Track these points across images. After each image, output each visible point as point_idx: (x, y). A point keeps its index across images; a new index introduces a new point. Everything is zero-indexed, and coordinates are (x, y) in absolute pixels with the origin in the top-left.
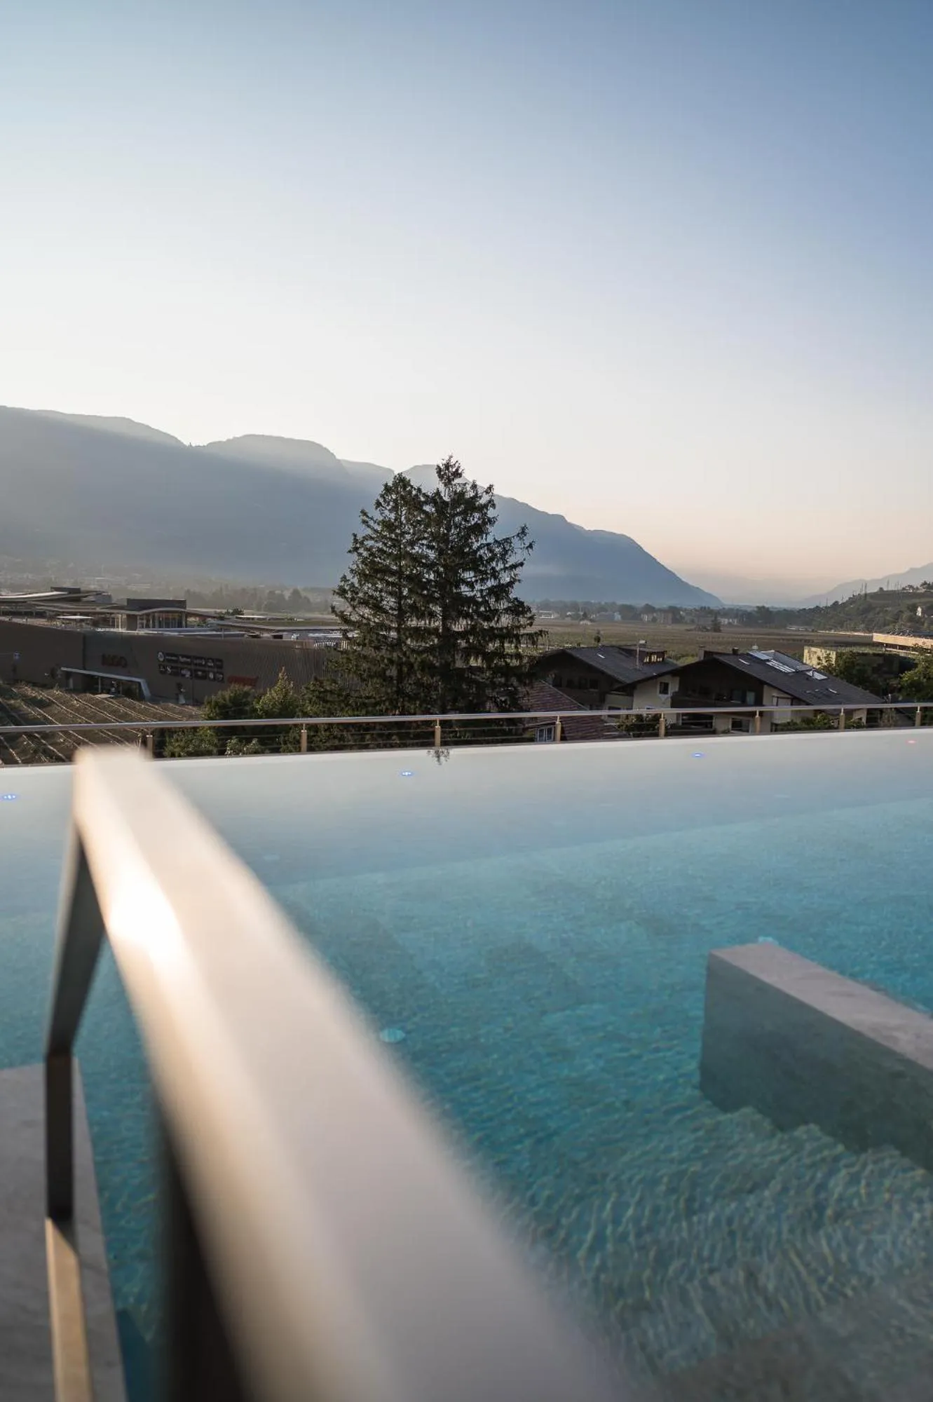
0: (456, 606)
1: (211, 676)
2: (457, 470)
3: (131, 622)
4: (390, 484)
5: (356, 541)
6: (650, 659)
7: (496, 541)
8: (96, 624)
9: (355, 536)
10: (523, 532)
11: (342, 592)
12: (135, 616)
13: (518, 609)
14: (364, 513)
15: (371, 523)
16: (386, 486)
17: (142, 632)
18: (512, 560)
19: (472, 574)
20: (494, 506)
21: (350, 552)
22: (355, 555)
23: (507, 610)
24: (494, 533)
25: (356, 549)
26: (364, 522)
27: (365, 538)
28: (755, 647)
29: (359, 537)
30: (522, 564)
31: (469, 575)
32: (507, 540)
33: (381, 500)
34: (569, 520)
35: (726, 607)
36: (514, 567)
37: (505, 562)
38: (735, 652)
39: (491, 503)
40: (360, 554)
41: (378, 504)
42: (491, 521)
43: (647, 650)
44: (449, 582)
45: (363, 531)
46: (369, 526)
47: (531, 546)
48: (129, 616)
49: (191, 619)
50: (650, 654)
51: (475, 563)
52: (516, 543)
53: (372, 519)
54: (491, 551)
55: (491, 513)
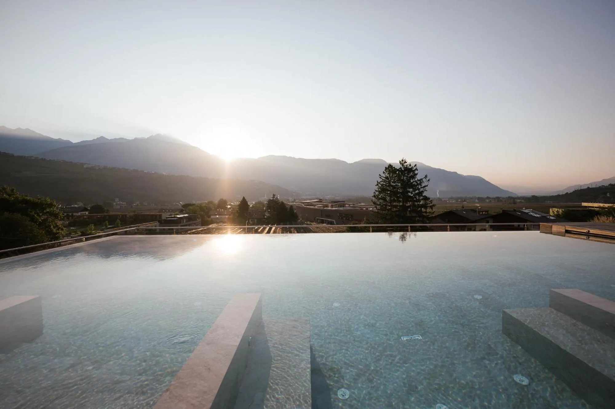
0: (407, 198)
1: (350, 219)
2: (405, 161)
3: (332, 206)
4: (387, 167)
5: (378, 183)
6: (483, 213)
7: (418, 180)
8: (324, 207)
9: (377, 181)
10: (426, 177)
11: (374, 196)
12: (333, 205)
13: (426, 198)
14: (380, 175)
15: (382, 178)
16: (386, 168)
17: (334, 209)
18: (423, 185)
19: (412, 189)
20: (417, 170)
21: (376, 185)
22: (377, 186)
23: (422, 199)
24: (418, 177)
25: (378, 185)
26: (380, 177)
27: (381, 182)
28: (524, 208)
29: (379, 182)
30: (427, 186)
31: (411, 190)
32: (422, 179)
33: (385, 172)
34: (458, 173)
35: (519, 196)
36: (425, 186)
37: (421, 185)
38: (515, 210)
39: (416, 169)
40: (379, 186)
41: (384, 172)
42: (417, 174)
43: (481, 210)
44: (405, 193)
45: (380, 180)
46: (381, 178)
47: (429, 180)
48: (332, 205)
49: (346, 205)
50: (482, 212)
51: (412, 186)
52: (424, 180)
53: (382, 176)
54: (417, 183)
55: (416, 172)
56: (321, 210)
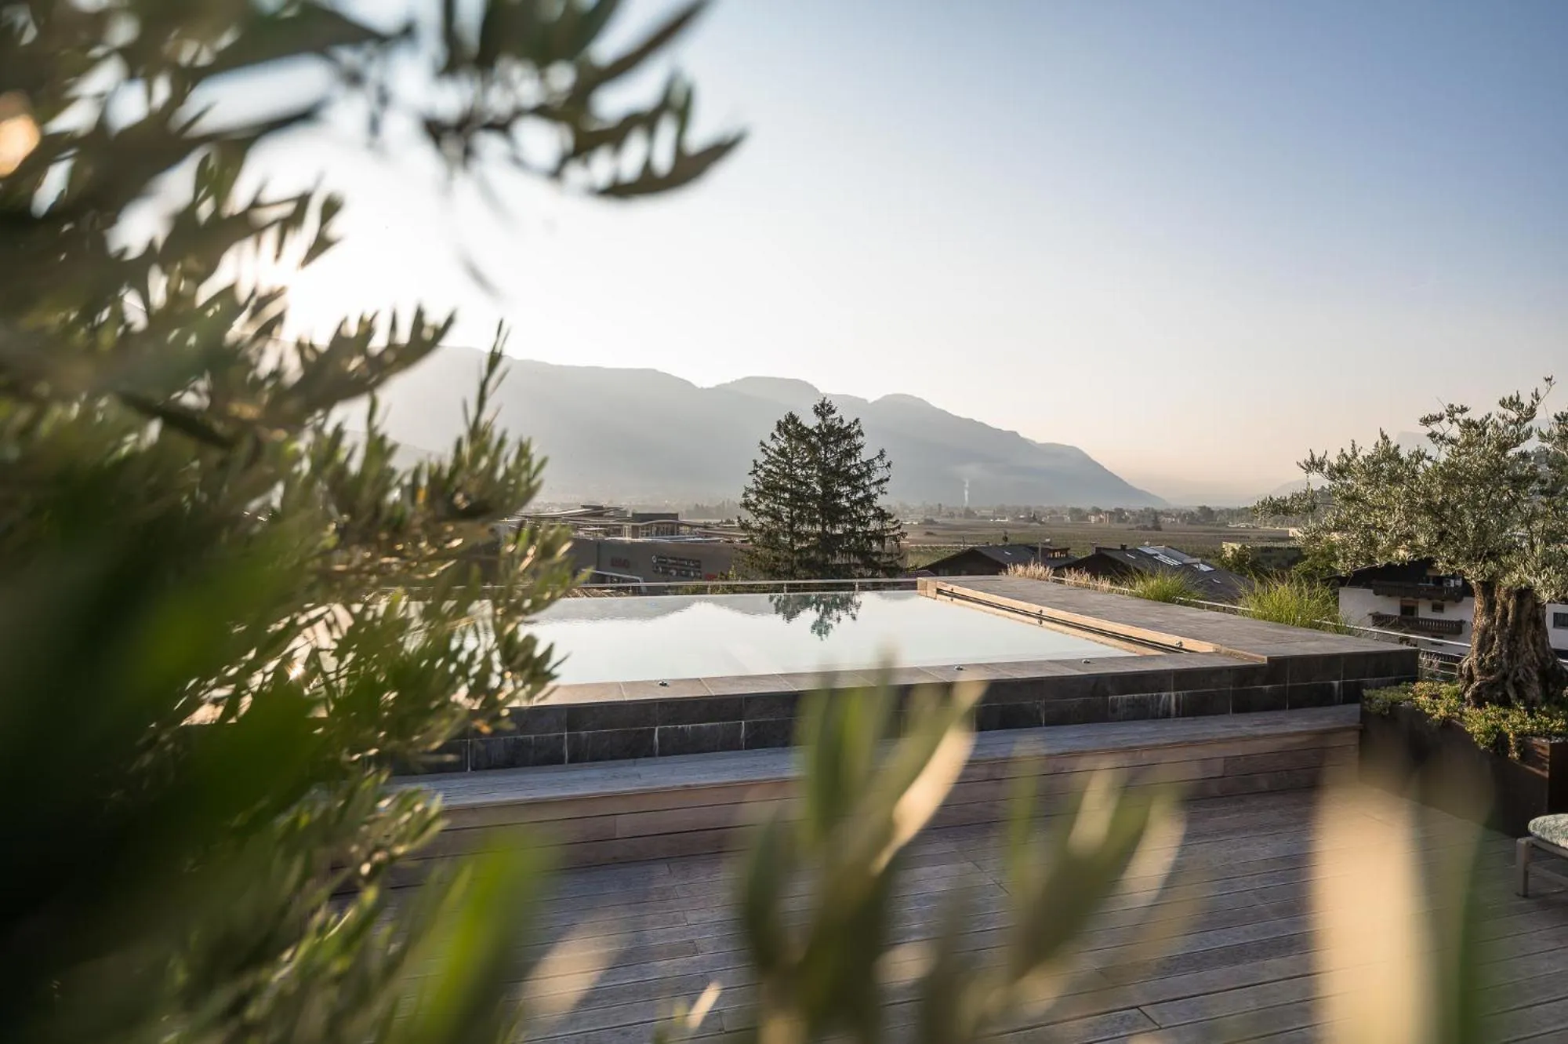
0: (834, 513)
1: (692, 574)
2: (830, 409)
3: (635, 532)
4: (783, 420)
5: (756, 465)
6: (1054, 555)
7: (862, 462)
8: (607, 534)
9: (755, 461)
10: (882, 454)
11: (746, 505)
12: (637, 527)
13: (883, 515)
14: (762, 444)
15: (768, 451)
16: (779, 423)
17: (640, 540)
18: (876, 477)
19: (848, 488)
20: (862, 434)
21: (750, 474)
22: (755, 476)
23: (873, 517)
24: (865, 455)
25: (755, 472)
26: (763, 450)
27: (765, 463)
28: (1146, 543)
29: (760, 462)
30: (887, 480)
31: (846, 489)
32: (871, 461)
33: (777, 434)
34: (1021, 435)
36: (881, 481)
37: (870, 478)
38: (1120, 548)
39: (860, 433)
40: (758, 476)
41: (773, 436)
42: (858, 448)
43: (1051, 548)
44: (830, 495)
45: (762, 459)
46: (767, 454)
47: (889, 465)
48: (633, 526)
49: (682, 528)
50: (1054, 551)
51: (849, 480)
52: (877, 463)
53: (768, 448)
54: (859, 470)
55: (859, 440)
56: (599, 545)
